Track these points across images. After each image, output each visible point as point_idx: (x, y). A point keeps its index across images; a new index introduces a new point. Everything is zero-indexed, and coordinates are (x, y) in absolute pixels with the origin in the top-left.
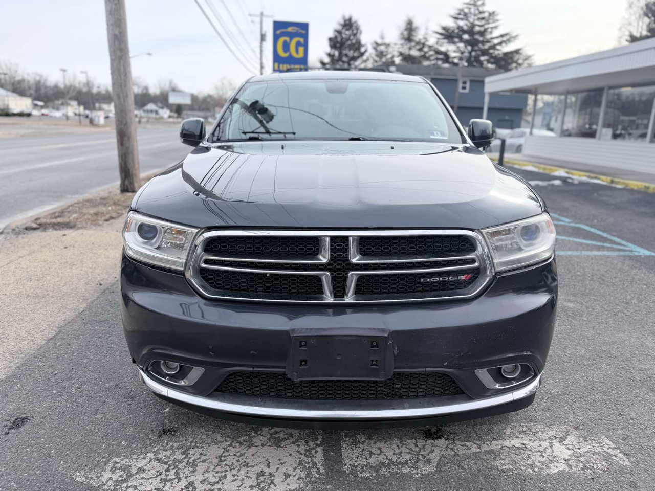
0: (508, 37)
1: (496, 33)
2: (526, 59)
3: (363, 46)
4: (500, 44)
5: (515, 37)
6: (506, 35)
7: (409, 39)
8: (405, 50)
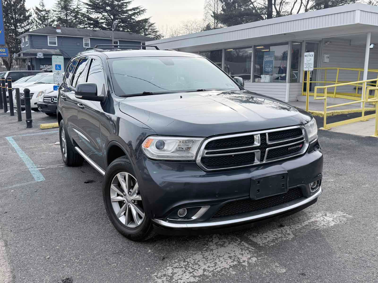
0: (138, 10)
1: (130, 7)
2: (150, 26)
3: (27, 11)
4: (134, 14)
5: (143, 11)
6: (137, 8)
7: (65, 8)
8: (63, 16)
